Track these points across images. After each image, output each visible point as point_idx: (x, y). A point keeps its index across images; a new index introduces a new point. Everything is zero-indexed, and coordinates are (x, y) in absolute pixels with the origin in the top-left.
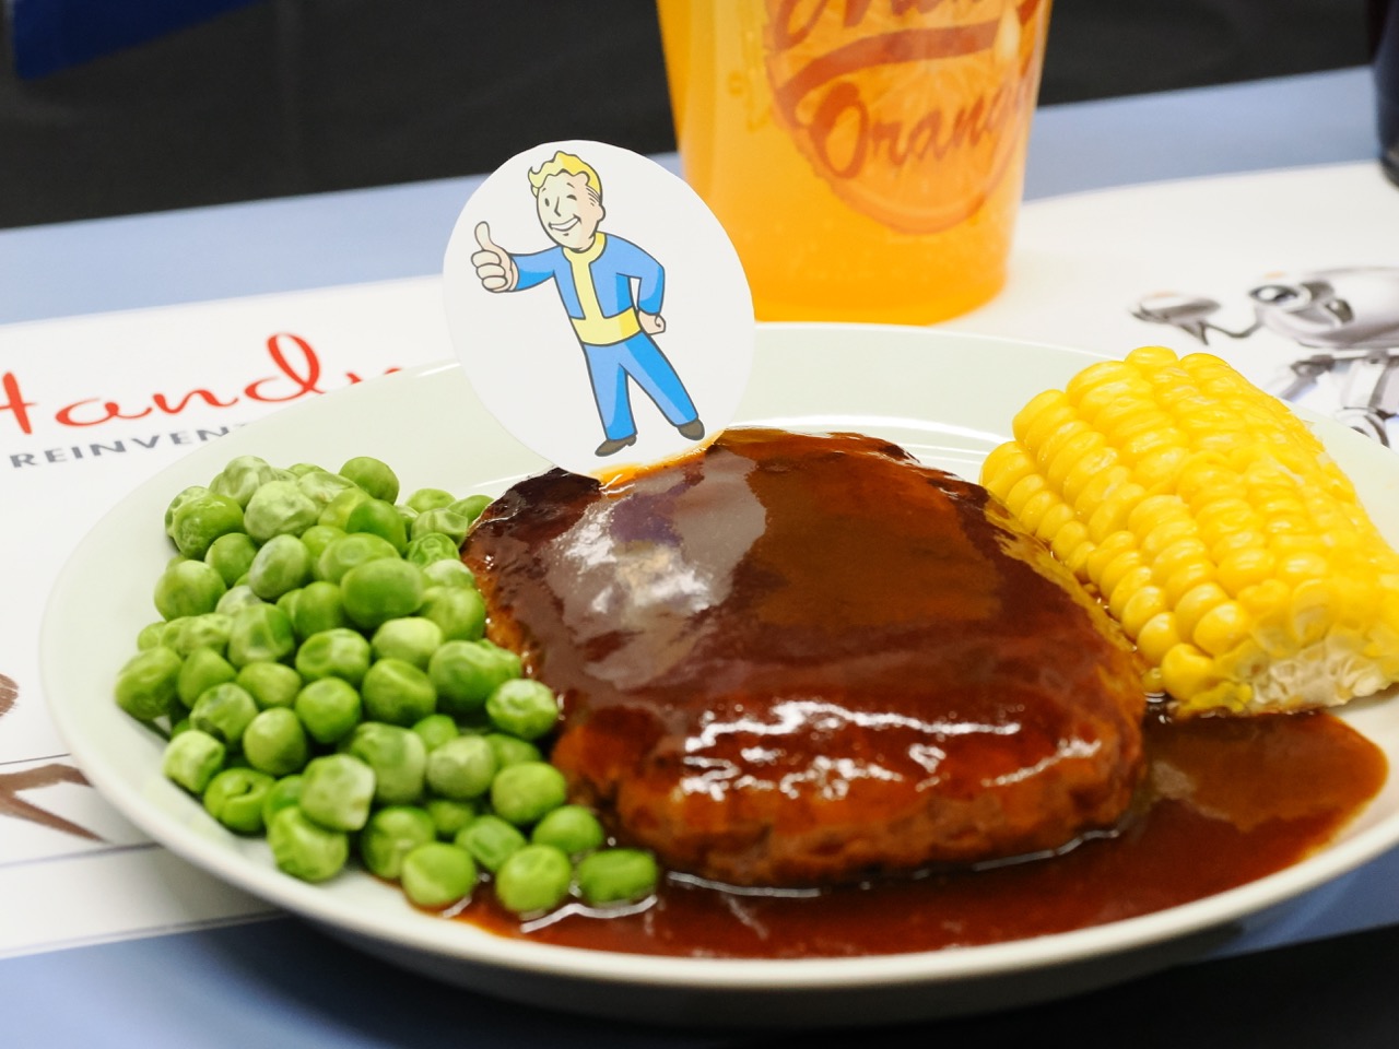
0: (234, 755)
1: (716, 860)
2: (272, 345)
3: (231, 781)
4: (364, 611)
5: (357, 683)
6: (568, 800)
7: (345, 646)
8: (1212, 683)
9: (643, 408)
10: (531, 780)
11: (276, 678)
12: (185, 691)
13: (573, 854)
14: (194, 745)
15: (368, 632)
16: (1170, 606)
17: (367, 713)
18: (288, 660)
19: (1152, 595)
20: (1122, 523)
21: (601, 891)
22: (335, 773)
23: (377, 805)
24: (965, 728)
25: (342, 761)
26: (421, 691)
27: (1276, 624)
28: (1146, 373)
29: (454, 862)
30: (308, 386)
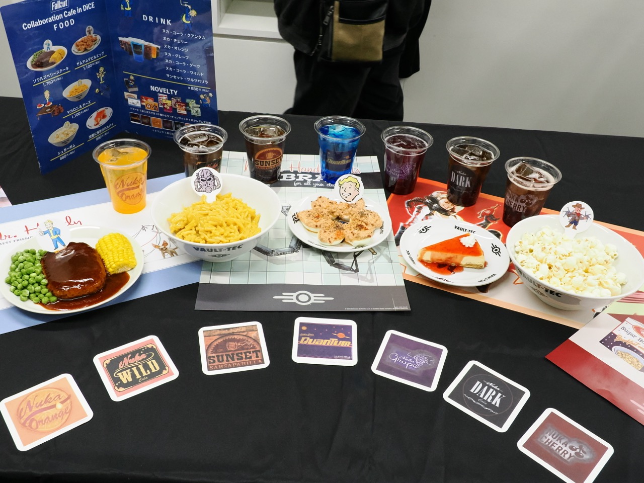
0: (16, 288)
1: (62, 297)
2: (66, 218)
3: (16, 291)
4: (28, 273)
5: (28, 280)
6: (49, 292)
7: (27, 277)
8: (114, 271)
9: (59, 244)
10: (45, 290)
11: (20, 280)
12: (12, 281)
13: (49, 297)
14: (13, 288)
15: (29, 275)
16: (109, 263)
17: (29, 284)
18: (21, 278)
19: (108, 262)
20: (106, 254)
21: (51, 301)
22: (25, 292)
23: (30, 294)
24: (86, 280)
25: (26, 290)
26: (34, 281)
27: (119, 266)
28: (110, 236)
29: (37, 299)
30: (69, 224)
